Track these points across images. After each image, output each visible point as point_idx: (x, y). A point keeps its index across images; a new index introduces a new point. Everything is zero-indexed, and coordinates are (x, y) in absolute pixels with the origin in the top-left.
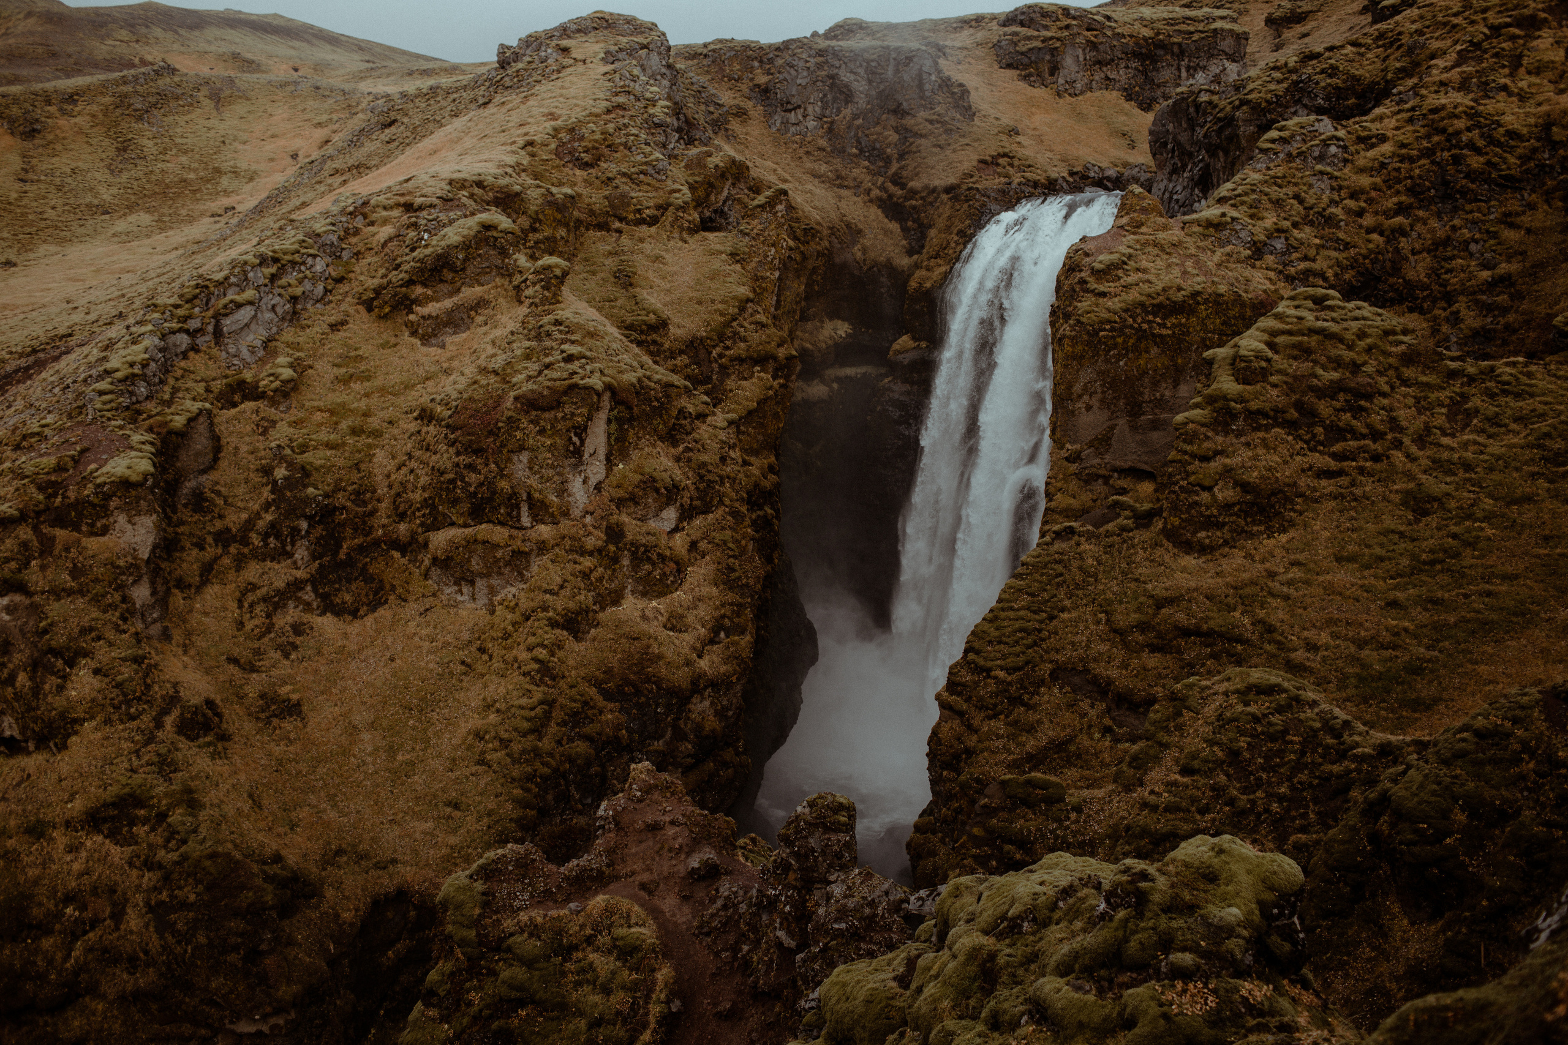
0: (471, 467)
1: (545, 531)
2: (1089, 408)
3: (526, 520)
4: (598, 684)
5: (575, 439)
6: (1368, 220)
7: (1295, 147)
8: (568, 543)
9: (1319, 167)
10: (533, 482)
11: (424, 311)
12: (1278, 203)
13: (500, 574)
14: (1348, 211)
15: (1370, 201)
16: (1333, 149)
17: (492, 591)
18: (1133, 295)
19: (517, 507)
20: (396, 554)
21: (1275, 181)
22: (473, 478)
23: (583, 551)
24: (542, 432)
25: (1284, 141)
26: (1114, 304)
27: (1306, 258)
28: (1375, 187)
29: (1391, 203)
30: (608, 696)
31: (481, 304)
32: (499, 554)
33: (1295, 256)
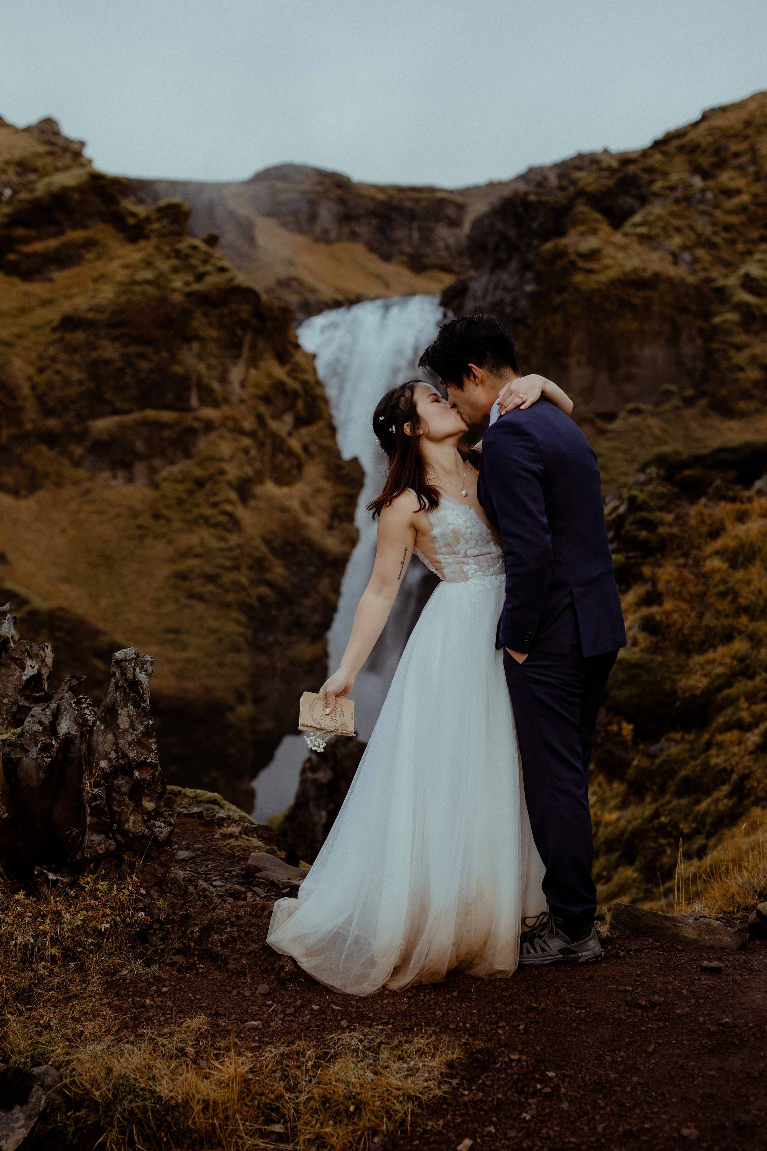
0: (142, 356)
1: (209, 413)
2: (579, 364)
3: (194, 402)
4: (267, 542)
5: (239, 332)
6: (740, 247)
7: (679, 193)
8: (230, 424)
9: (702, 207)
10: (202, 368)
11: (27, 249)
12: (678, 230)
13: (163, 455)
14: (726, 240)
15: (740, 233)
16: (709, 195)
17: (153, 471)
18: (612, 274)
19: (188, 389)
20: (44, 449)
21: (673, 214)
22: (144, 365)
23: (242, 432)
24: (210, 325)
25: (672, 188)
26: (604, 277)
27: (705, 269)
28: (742, 223)
29: (755, 234)
30: (276, 552)
31: (90, 244)
32: (166, 433)
33: (698, 266)
